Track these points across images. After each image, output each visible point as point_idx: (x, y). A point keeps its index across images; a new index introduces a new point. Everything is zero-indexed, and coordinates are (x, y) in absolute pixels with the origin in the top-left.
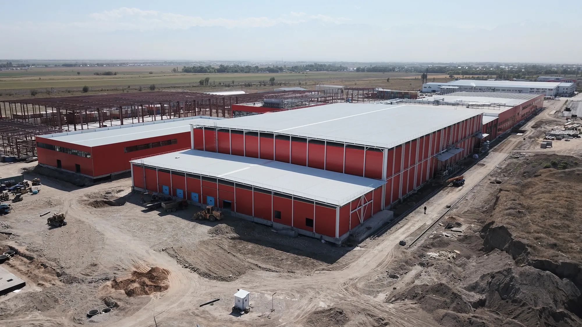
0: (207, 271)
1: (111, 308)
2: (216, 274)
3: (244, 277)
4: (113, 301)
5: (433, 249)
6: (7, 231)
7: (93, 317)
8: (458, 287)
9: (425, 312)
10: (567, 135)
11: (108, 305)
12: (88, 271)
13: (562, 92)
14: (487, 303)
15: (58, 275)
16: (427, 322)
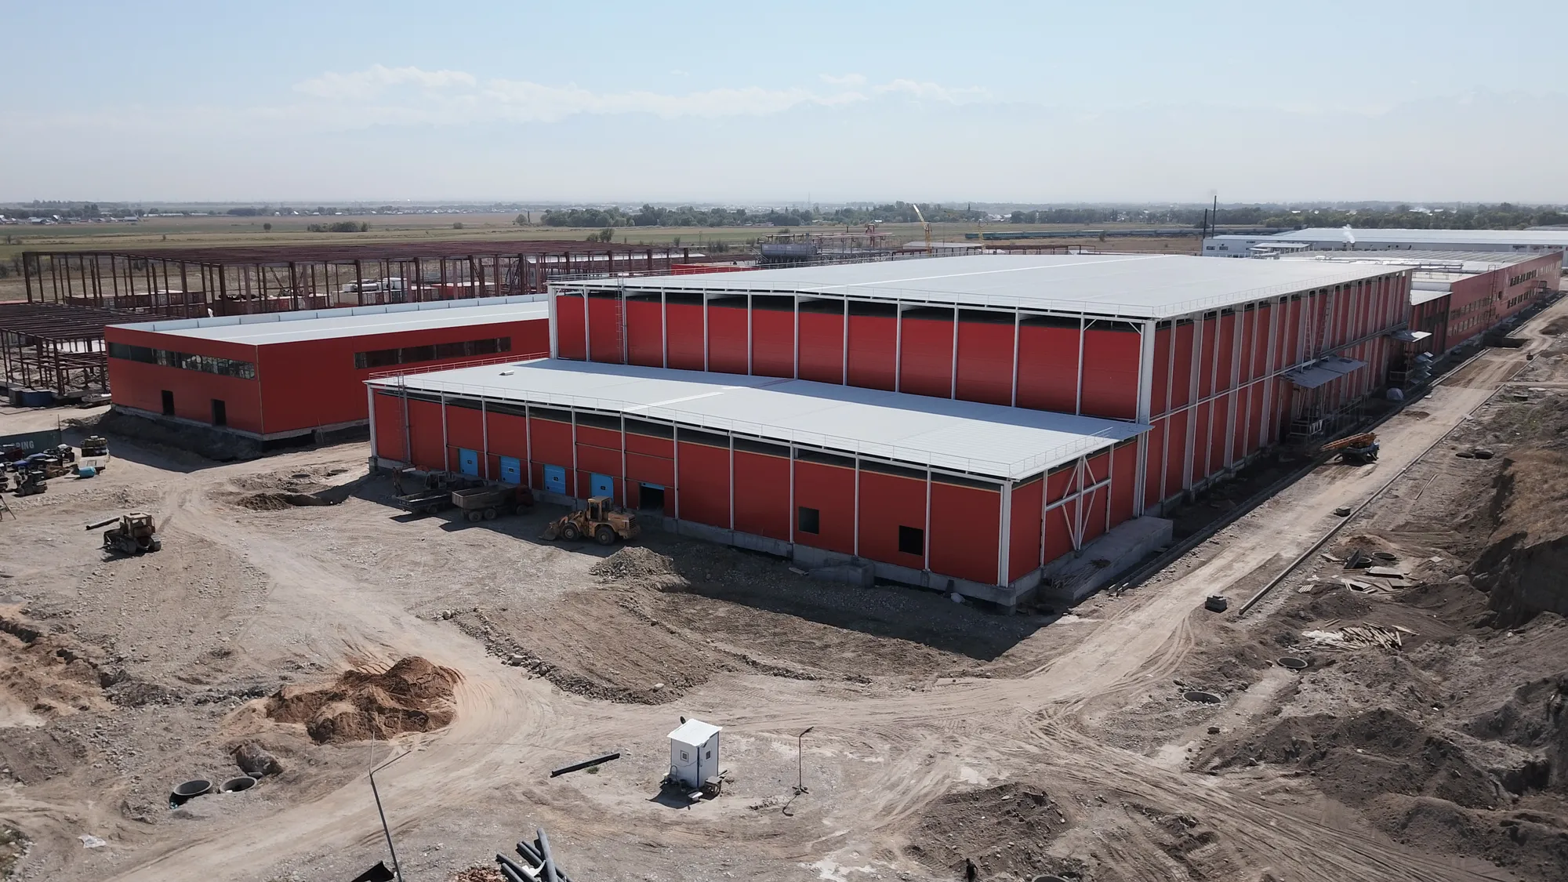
0: (581, 674)
1: (257, 777)
2: (609, 681)
3: (702, 693)
4: (264, 754)
5: (1320, 623)
7: (190, 801)
8: (1439, 726)
9: (1334, 802)
11: (246, 770)
12: (200, 670)
14: (1554, 777)
15: (106, 681)
16: (1349, 835)
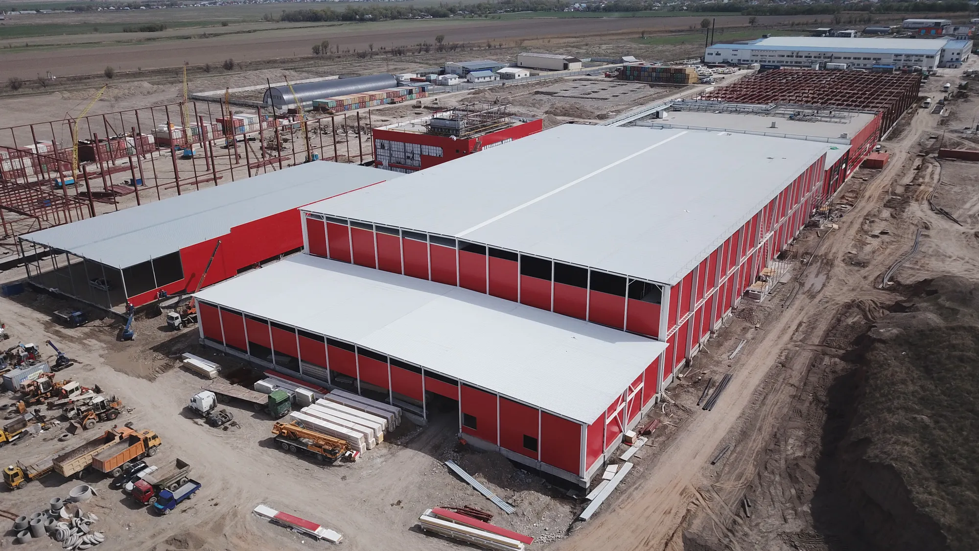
13: (950, 60)
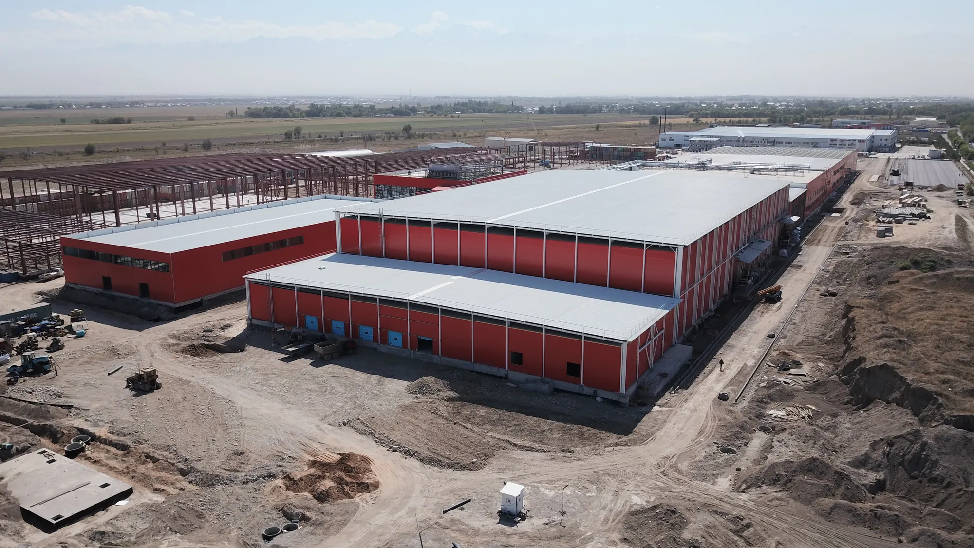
0: (433, 455)
1: (297, 522)
2: (448, 458)
3: (494, 462)
4: (297, 511)
5: (773, 405)
6: (61, 401)
7: (274, 538)
8: (837, 463)
9: (798, 504)
10: (910, 215)
11: (290, 519)
12: (233, 464)
13: (880, 145)
14: (888, 486)
15: (183, 473)
16: (808, 519)
